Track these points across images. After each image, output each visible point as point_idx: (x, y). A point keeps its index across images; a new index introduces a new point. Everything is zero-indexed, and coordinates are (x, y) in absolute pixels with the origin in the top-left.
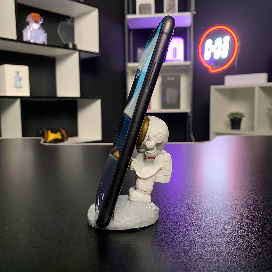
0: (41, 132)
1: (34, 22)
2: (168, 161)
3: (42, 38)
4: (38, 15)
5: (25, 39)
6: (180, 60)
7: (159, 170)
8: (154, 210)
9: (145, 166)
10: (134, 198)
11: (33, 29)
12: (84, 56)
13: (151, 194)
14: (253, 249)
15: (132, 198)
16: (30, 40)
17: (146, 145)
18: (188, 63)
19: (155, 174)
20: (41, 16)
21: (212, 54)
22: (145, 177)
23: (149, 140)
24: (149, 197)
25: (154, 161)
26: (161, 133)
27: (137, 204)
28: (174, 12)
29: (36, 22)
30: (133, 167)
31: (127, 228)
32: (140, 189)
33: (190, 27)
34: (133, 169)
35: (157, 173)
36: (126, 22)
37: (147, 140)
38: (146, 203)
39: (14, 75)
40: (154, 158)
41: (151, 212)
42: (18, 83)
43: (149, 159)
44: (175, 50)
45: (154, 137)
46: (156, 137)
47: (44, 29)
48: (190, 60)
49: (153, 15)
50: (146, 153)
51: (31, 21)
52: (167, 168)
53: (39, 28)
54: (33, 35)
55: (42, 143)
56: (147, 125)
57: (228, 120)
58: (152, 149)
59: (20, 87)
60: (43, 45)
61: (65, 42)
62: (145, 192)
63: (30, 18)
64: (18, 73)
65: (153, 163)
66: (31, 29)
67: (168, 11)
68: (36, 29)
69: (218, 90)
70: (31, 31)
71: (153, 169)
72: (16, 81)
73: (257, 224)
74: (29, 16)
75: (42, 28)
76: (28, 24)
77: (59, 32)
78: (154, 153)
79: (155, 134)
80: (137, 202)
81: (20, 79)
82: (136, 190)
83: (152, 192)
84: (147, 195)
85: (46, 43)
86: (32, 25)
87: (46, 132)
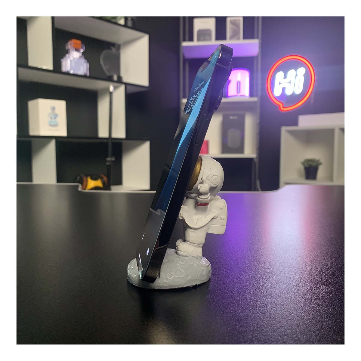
0: (78, 178)
1: (74, 51)
2: (223, 209)
3: (83, 68)
4: (79, 42)
5: (64, 69)
6: (244, 96)
7: (213, 219)
8: (206, 266)
9: (196, 214)
10: (183, 252)
11: (74, 59)
12: (131, 90)
13: (202, 247)
14: (314, 302)
15: (181, 251)
16: (70, 70)
17: (199, 188)
18: (255, 99)
19: (207, 223)
20: (83, 43)
21: (284, 89)
22: (196, 227)
23: (202, 183)
24: (200, 250)
25: (207, 208)
26: (216, 174)
27: (186, 258)
28: (239, 39)
29: (77, 50)
30: (182, 216)
31: (175, 286)
32: (190, 241)
33: (257, 57)
34: (182, 217)
35: (210, 222)
36: (182, 51)
37: (200, 183)
38: (197, 258)
39: (50, 111)
40: (207, 204)
41: (203, 268)
42: (53, 120)
43: (201, 206)
44: (239, 84)
45: (208, 179)
46: (210, 179)
47: (86, 58)
48: (257, 96)
49: (214, 42)
50: (198, 199)
51: (71, 49)
52: (222, 217)
53: (80, 57)
54: (73, 64)
55: (80, 189)
56: (199, 166)
57: (302, 167)
58: (206, 194)
59: (56, 125)
60: (85, 76)
61: (108, 74)
62: (196, 245)
63: (70, 45)
64: (53, 109)
65: (205, 210)
66: (72, 58)
67: (231, 38)
68: (77, 58)
69: (291, 132)
70: (71, 61)
71: (205, 218)
72: (51, 118)
73: (321, 278)
74: (69, 43)
75: (84, 57)
76: (67, 52)
77: (102, 62)
78: (208, 198)
79: (209, 176)
80: (186, 256)
81: (56, 116)
82: (185, 242)
83: (204, 244)
84: (198, 248)
85: (88, 74)
86: (72, 52)
87: (85, 178)
